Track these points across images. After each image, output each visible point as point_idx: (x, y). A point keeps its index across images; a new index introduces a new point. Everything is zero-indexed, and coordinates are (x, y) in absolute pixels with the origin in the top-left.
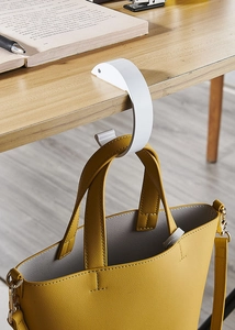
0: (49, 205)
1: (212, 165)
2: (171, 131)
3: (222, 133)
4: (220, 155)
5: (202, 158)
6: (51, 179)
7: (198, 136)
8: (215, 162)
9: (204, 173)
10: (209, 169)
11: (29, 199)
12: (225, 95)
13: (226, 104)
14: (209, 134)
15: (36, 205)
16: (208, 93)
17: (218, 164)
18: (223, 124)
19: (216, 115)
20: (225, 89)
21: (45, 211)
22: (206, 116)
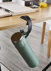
0: (11, 50)
1: (42, 44)
2: (34, 37)
3: (44, 38)
4: (44, 42)
5: (40, 43)
6: (11, 45)
7: (40, 38)
8: (43, 43)
9: (40, 45)
10: (41, 45)
11: (7, 48)
12: (45, 32)
13: (45, 33)
14: (42, 38)
15: (8, 49)
16: (42, 31)
17: (43, 44)
18: (44, 37)
19: (43, 34)
20: (45, 31)
21: (10, 51)
22: (41, 35)
